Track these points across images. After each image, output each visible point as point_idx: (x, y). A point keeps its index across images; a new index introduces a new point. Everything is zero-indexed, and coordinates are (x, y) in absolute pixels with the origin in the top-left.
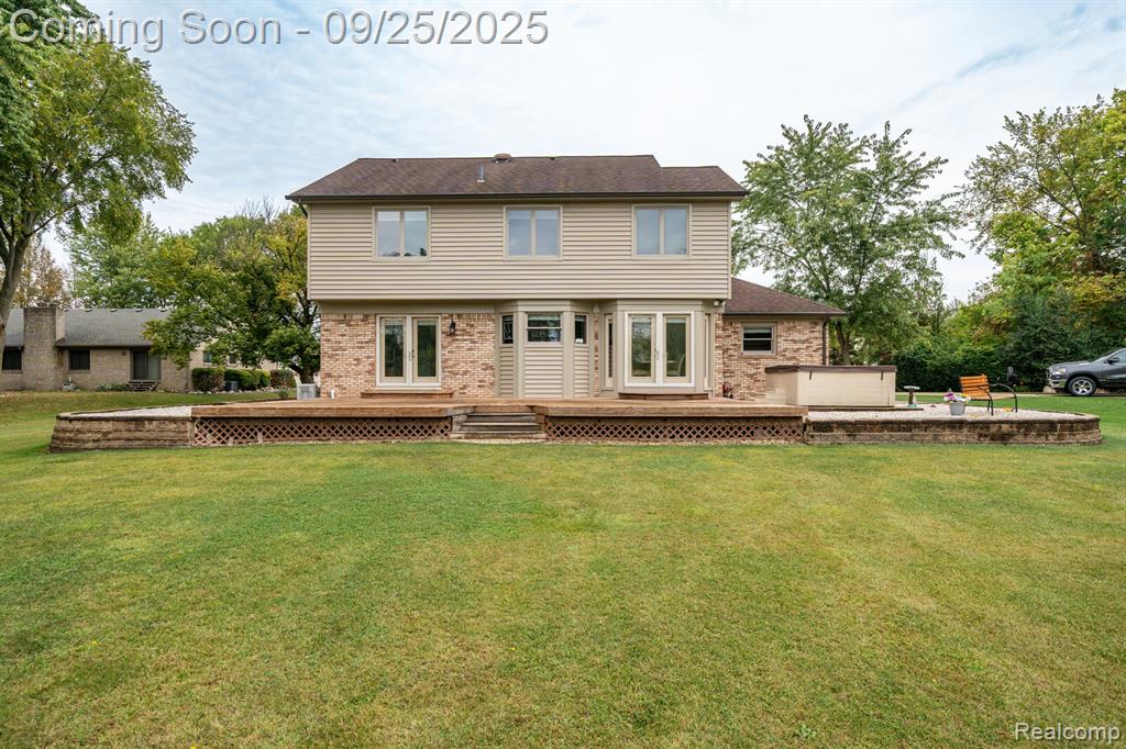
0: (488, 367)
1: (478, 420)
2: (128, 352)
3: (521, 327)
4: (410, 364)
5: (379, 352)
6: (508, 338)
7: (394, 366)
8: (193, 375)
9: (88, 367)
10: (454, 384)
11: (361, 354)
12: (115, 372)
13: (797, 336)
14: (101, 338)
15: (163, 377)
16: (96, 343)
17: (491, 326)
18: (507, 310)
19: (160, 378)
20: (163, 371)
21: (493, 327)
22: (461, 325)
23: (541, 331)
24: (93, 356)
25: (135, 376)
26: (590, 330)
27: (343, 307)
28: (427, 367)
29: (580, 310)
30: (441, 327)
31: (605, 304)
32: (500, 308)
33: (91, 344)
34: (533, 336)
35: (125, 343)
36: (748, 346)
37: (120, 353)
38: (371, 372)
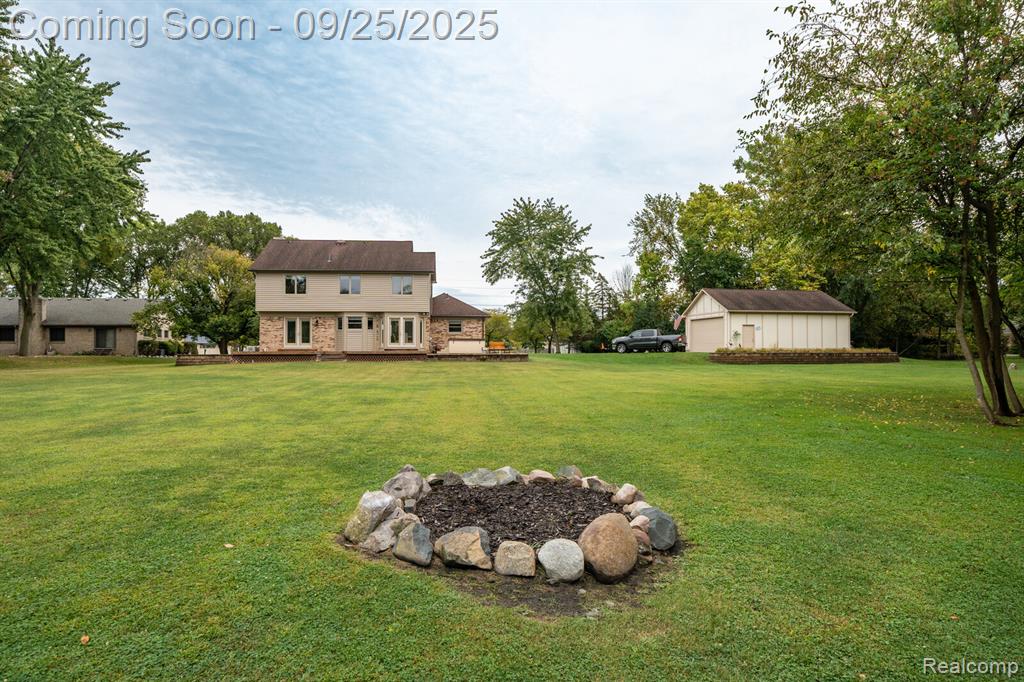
0: (331, 339)
1: (326, 356)
2: (93, 330)
3: (345, 322)
4: (298, 338)
5: (285, 333)
6: (340, 327)
7: (292, 339)
8: (139, 345)
9: (63, 339)
10: (318, 346)
11: (278, 333)
12: (83, 343)
13: (471, 326)
14: (72, 319)
15: (118, 346)
16: (70, 323)
17: (333, 322)
18: (339, 316)
19: (115, 347)
20: (118, 343)
21: (334, 323)
22: (320, 321)
23: (355, 324)
24: (68, 333)
25: (97, 345)
26: (375, 324)
27: (270, 314)
28: (306, 339)
29: (370, 316)
30: (312, 322)
31: (380, 314)
32: (337, 315)
33: (67, 323)
34: (351, 326)
35: (91, 323)
36: (451, 330)
37: (87, 330)
38: (282, 341)
